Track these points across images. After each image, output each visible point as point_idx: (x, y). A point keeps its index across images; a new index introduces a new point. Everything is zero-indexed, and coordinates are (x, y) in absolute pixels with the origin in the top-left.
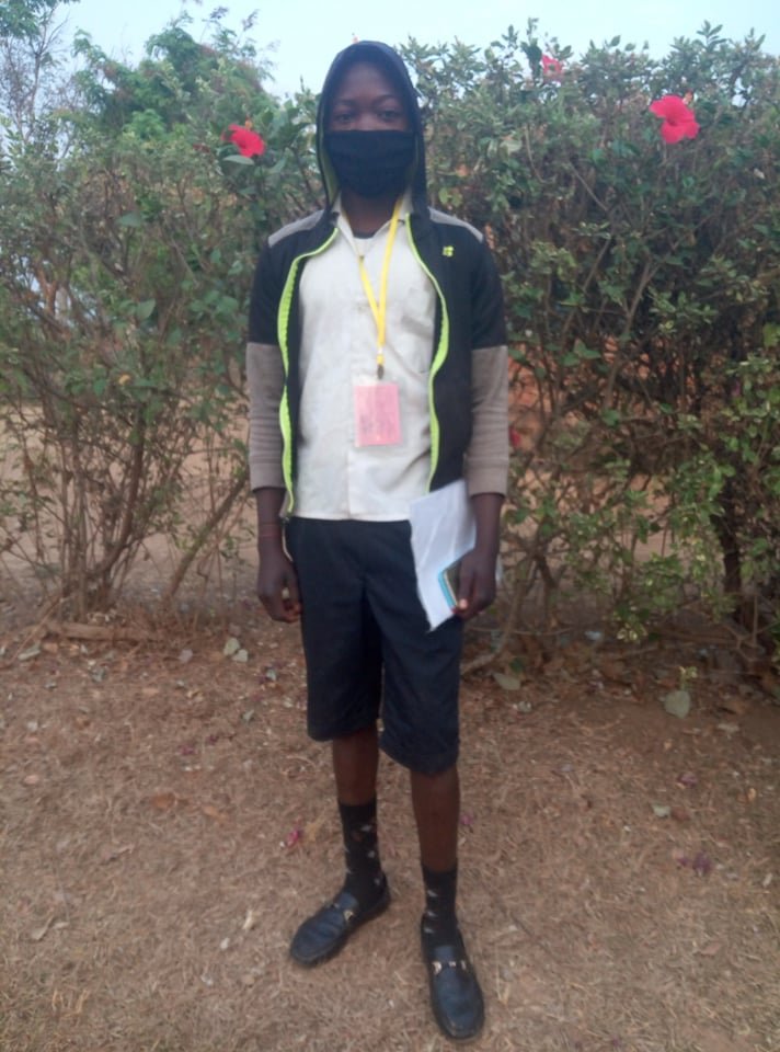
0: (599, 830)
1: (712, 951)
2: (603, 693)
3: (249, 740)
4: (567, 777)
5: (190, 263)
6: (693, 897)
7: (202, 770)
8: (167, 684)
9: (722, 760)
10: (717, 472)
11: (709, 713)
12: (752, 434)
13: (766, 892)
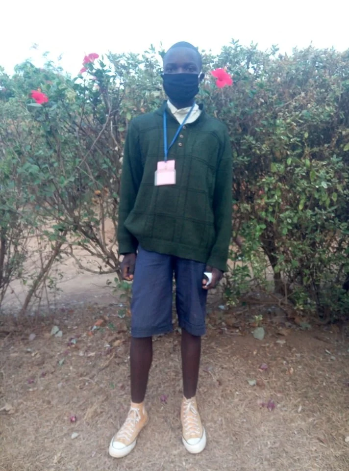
0: (224, 396)
1: (277, 445)
2: (226, 332)
3: (61, 373)
4: (210, 372)
5: (16, 151)
6: (267, 421)
7: (37, 390)
8: (22, 351)
9: (279, 357)
10: (258, 227)
11: (273, 336)
12: (271, 210)
13: (300, 415)
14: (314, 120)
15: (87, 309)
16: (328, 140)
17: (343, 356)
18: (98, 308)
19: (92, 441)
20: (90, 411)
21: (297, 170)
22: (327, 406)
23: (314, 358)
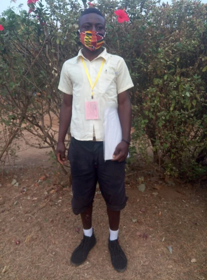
1: (147, 263)
3: (14, 211)
6: (142, 247)
9: (153, 203)
10: (143, 121)
11: (150, 190)
12: (152, 110)
13: (163, 243)
14: (183, 50)
15: (35, 169)
16: (192, 64)
17: (194, 204)
18: (44, 169)
19: (28, 257)
20: (29, 237)
21: (171, 84)
22: (181, 237)
23: (175, 205)
